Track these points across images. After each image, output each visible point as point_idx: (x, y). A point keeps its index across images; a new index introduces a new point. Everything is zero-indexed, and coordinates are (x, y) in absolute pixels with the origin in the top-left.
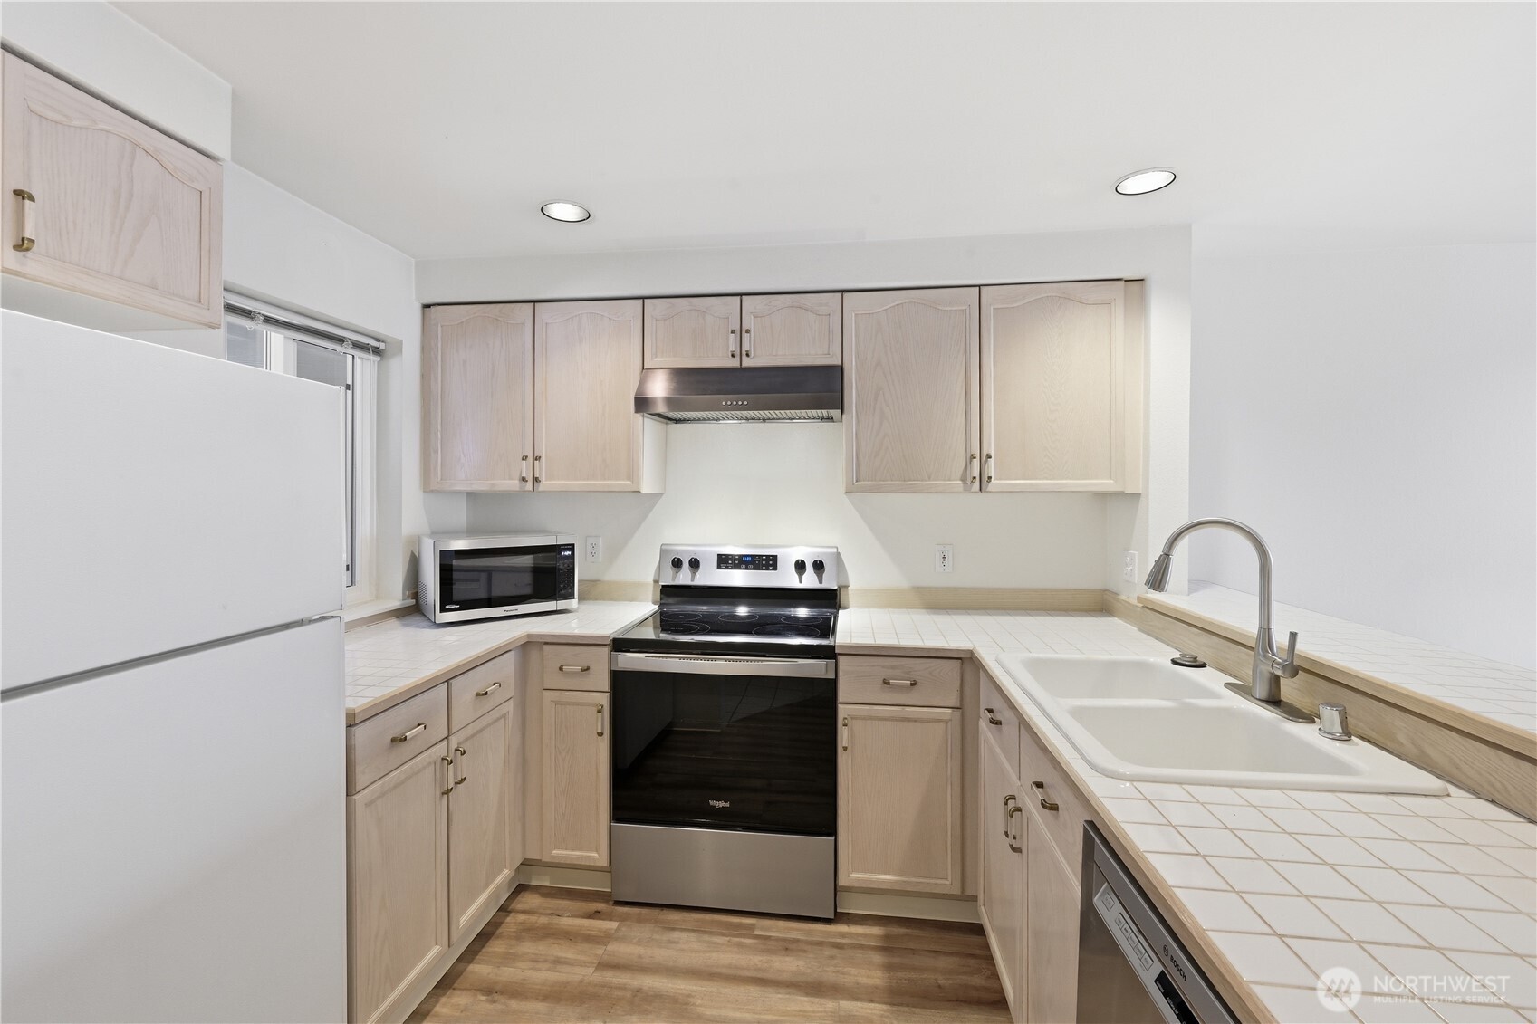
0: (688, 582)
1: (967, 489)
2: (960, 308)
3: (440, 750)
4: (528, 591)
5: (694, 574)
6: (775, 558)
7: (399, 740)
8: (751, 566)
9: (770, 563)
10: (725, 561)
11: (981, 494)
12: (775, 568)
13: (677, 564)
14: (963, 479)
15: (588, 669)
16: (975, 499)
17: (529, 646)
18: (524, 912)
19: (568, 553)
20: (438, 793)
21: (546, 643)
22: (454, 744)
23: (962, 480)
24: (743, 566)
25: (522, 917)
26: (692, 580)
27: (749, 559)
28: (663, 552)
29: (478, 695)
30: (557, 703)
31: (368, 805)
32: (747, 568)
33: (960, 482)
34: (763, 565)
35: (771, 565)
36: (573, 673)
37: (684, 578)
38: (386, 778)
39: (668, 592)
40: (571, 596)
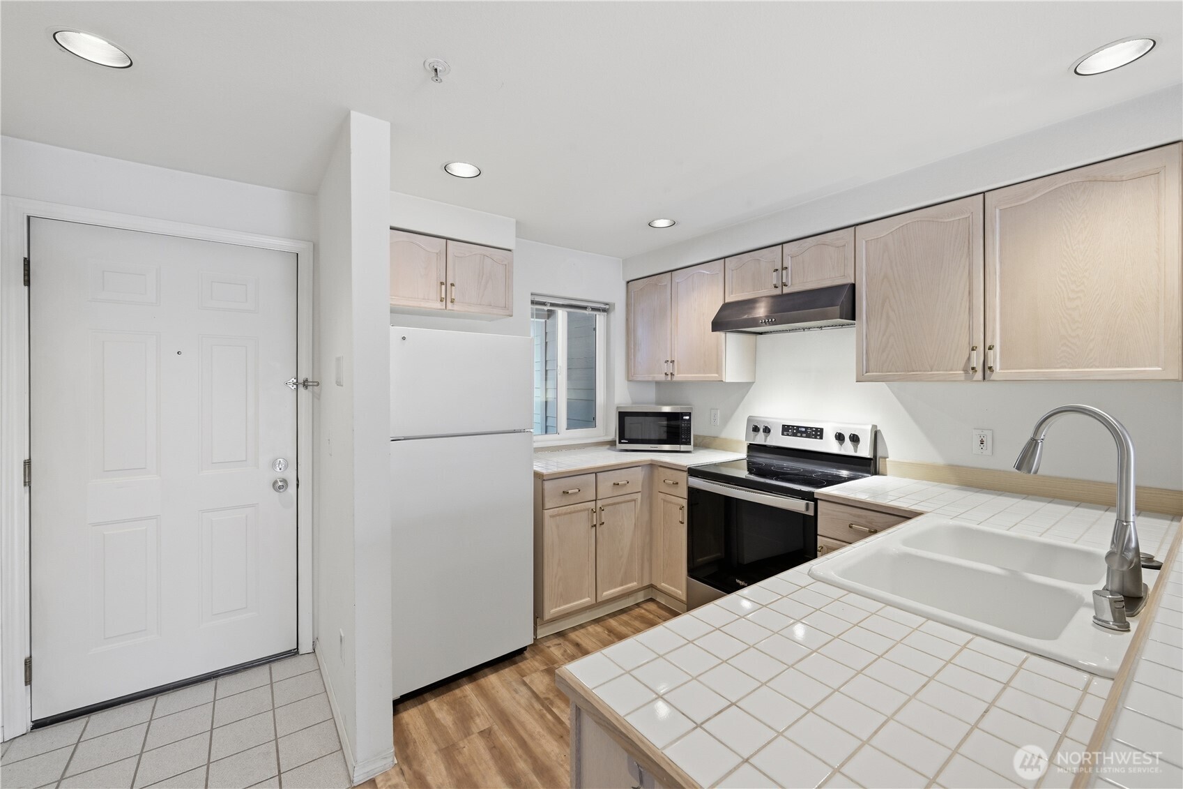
0: (762, 443)
1: (969, 378)
2: (963, 217)
3: (592, 505)
4: (664, 436)
5: (766, 437)
6: (821, 430)
7: (565, 493)
8: (804, 435)
9: (818, 433)
10: (787, 430)
11: (985, 383)
12: (821, 438)
13: (756, 429)
14: (965, 371)
15: (677, 483)
16: (977, 388)
17: (652, 465)
18: (645, 609)
19: (687, 418)
20: (590, 526)
21: (661, 466)
22: (599, 504)
23: (963, 370)
24: (799, 434)
25: (643, 611)
26: (765, 441)
27: (804, 430)
28: (750, 420)
29: (614, 484)
30: (664, 501)
31: (552, 516)
32: (801, 436)
33: (962, 372)
34: (813, 435)
35: (818, 435)
36: (668, 484)
37: (760, 439)
38: (561, 508)
39: (752, 448)
40: (689, 443)
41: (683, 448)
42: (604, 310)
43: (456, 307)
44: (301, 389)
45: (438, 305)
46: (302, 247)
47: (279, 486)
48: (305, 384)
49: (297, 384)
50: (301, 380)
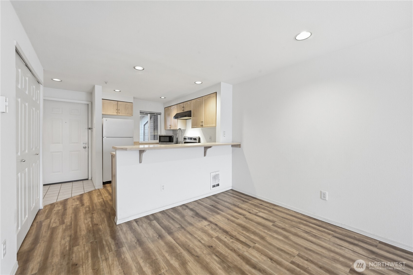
1: (201, 127)
2: (201, 100)
4: (168, 141)
19: (172, 137)
40: (173, 142)
41: (172, 143)
42: (159, 114)
43: (120, 114)
44: (89, 129)
45: (116, 114)
46: (89, 103)
47: (85, 148)
48: (90, 129)
49: (88, 129)
50: (89, 128)
